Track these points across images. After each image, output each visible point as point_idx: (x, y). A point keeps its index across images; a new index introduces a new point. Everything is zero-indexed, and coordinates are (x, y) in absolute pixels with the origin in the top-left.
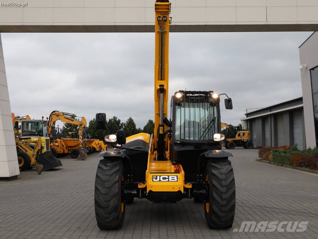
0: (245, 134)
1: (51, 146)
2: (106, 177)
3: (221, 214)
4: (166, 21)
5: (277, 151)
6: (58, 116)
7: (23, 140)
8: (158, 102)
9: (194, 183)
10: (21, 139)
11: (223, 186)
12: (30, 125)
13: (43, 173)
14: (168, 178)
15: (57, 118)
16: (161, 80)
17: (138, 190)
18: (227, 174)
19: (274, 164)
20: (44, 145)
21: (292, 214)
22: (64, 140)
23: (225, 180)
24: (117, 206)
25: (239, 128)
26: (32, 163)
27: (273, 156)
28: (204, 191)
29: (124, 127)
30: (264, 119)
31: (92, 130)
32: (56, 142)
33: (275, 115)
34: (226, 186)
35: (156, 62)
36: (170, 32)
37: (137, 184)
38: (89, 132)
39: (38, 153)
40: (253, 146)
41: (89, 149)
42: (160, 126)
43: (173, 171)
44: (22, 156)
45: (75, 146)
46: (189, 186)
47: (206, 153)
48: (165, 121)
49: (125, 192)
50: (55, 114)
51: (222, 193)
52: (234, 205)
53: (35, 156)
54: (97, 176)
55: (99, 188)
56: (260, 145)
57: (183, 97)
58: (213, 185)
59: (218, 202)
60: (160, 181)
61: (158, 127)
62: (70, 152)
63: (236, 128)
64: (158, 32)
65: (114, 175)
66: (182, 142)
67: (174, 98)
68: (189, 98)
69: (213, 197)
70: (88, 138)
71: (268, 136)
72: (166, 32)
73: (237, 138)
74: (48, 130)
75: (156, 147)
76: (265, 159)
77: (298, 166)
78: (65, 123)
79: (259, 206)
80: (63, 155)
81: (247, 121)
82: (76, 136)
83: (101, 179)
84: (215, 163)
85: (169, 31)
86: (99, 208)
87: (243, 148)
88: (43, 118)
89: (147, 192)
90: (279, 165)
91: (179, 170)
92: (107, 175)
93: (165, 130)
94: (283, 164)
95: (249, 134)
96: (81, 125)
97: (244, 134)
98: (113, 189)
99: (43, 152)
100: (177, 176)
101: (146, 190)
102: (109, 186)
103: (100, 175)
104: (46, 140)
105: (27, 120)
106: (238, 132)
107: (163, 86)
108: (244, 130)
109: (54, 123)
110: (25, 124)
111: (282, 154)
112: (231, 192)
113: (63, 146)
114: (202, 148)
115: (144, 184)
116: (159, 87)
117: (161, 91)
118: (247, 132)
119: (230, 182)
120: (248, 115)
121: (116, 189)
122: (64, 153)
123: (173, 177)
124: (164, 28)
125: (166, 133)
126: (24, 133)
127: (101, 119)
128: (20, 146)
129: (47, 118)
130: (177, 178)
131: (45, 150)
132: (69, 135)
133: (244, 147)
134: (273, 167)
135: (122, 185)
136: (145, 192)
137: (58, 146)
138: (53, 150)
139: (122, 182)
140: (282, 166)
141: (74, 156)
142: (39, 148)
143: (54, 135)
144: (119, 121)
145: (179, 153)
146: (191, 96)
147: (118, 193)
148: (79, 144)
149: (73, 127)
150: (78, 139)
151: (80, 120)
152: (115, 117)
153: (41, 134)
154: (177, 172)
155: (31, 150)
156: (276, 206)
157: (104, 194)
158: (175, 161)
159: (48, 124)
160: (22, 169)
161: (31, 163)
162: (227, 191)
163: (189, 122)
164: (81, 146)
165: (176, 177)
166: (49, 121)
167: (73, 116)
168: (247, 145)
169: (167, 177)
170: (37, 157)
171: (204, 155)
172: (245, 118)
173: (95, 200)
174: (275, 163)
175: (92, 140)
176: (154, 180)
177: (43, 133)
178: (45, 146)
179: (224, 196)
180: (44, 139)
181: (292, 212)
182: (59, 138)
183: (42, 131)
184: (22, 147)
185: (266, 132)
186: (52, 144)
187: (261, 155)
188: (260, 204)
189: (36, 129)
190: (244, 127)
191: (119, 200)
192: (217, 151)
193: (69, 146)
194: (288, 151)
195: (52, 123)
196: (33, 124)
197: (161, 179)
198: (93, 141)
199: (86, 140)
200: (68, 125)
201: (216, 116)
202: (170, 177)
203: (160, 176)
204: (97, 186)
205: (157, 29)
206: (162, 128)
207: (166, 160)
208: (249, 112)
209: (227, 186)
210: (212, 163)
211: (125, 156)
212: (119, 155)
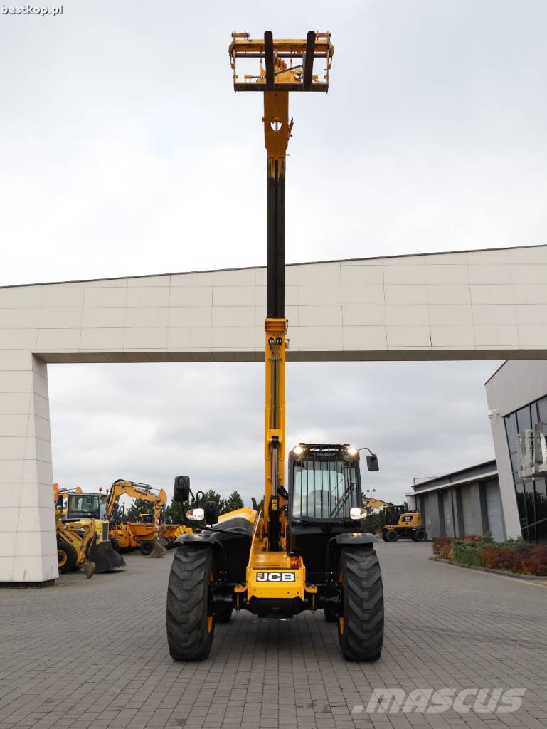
0: (414, 518)
1: (110, 535)
2: (186, 573)
3: (362, 635)
4: (280, 344)
5: (460, 544)
6: (123, 487)
7: (68, 524)
8: (270, 461)
9: (321, 585)
10: (64, 522)
11: (364, 589)
12: (80, 501)
13: (94, 576)
14: (281, 577)
15: (123, 490)
16: (275, 428)
17: (235, 595)
18: (369, 569)
19: (457, 565)
20: (100, 532)
21: (477, 640)
22: (131, 526)
23: (366, 579)
24: (200, 621)
25: (404, 508)
26: (78, 561)
27: (455, 552)
28: (336, 599)
29: (225, 506)
30: (442, 493)
31: (176, 512)
32: (119, 529)
33: (459, 488)
34: (367, 589)
35: (266, 402)
36: (287, 360)
37: (234, 586)
38: (172, 515)
39: (89, 544)
40: (427, 537)
41: (170, 540)
42: (272, 498)
43: (289, 567)
44: (64, 548)
45: (148, 535)
46: (313, 590)
47: (337, 537)
48: (280, 490)
49: (215, 599)
50: (119, 485)
51: (362, 600)
52: (382, 620)
53: (84, 549)
54: (172, 572)
55: (174, 592)
56: (437, 535)
57: (305, 453)
58: (349, 587)
59: (356, 615)
60: (268, 580)
61: (269, 499)
62: (139, 545)
63: (399, 509)
64: (270, 360)
65: (198, 570)
66: (304, 522)
67: (292, 455)
68: (314, 454)
69: (349, 608)
70: (168, 522)
71: (449, 521)
72: (281, 360)
73: (401, 524)
74: (107, 509)
75: (267, 532)
76: (443, 557)
77: (493, 567)
78: (135, 499)
79: (428, 628)
80: (128, 550)
81: (415, 497)
82: (150, 519)
83: (178, 577)
84: (352, 553)
85: (284, 359)
86: (172, 624)
87: (411, 540)
88: (101, 490)
89: (248, 599)
90: (464, 566)
91: (297, 565)
92: (186, 571)
93: (281, 505)
94: (471, 564)
95: (419, 519)
96: (158, 502)
97: (411, 518)
98: (196, 593)
99: (97, 543)
100: (294, 574)
101: (246, 597)
102: (189, 588)
103: (176, 570)
104: (104, 524)
105: (78, 493)
106: (403, 515)
107: (277, 437)
108: (411, 512)
109: (117, 498)
110: (74, 499)
111: (468, 547)
112: (376, 599)
113: (130, 535)
114: (334, 530)
115: (244, 586)
116: (271, 439)
117: (275, 445)
118: (415, 515)
119: (375, 584)
120: (416, 487)
121: (200, 592)
122: (129, 546)
123: (288, 575)
124: (278, 355)
125: (283, 509)
126: (70, 514)
127: (183, 485)
128: (63, 532)
129: (107, 491)
130: (294, 577)
131: (101, 540)
132: (139, 519)
133: (413, 539)
134: (455, 569)
135: (210, 587)
136: (244, 599)
137: (122, 535)
138: (114, 543)
139: (211, 582)
140: (469, 567)
141: (146, 552)
142: (91, 535)
143: (116, 518)
144: (218, 497)
145: (299, 537)
146: (317, 452)
147: (202, 599)
148: (153, 533)
149: (147, 506)
150: (152, 524)
151: (158, 493)
152: (212, 492)
153: (97, 515)
154: (294, 567)
155: (79, 540)
156: (453, 628)
157: (181, 601)
158: (293, 551)
159: (108, 500)
160: (63, 571)
161: (76, 560)
162: (371, 597)
163: (322, 492)
164: (156, 534)
165: (292, 575)
166: (110, 496)
167: (148, 488)
168: (416, 535)
169: (279, 575)
170: (87, 551)
171: (335, 540)
172: (412, 492)
173: (168, 611)
174: (459, 562)
175: (176, 526)
176: (259, 579)
177: (99, 513)
178: (101, 534)
179: (366, 605)
180: (100, 523)
181: (478, 637)
182: (124, 524)
183: (98, 511)
184: (65, 535)
185: (445, 516)
186: (112, 532)
187: (436, 550)
188: (428, 625)
189: (90, 507)
190: (412, 507)
191: (203, 611)
192: (355, 534)
193: (139, 534)
194: (478, 543)
195: (114, 498)
196: (85, 500)
197: (270, 579)
198: (176, 528)
199: (166, 525)
200: (140, 503)
201: (354, 481)
202: (284, 575)
203: (268, 574)
204: (171, 588)
205: (268, 356)
206: (276, 501)
207: (282, 550)
208: (418, 482)
209: (370, 588)
210: (348, 552)
211: (216, 542)
212: (206, 540)
